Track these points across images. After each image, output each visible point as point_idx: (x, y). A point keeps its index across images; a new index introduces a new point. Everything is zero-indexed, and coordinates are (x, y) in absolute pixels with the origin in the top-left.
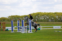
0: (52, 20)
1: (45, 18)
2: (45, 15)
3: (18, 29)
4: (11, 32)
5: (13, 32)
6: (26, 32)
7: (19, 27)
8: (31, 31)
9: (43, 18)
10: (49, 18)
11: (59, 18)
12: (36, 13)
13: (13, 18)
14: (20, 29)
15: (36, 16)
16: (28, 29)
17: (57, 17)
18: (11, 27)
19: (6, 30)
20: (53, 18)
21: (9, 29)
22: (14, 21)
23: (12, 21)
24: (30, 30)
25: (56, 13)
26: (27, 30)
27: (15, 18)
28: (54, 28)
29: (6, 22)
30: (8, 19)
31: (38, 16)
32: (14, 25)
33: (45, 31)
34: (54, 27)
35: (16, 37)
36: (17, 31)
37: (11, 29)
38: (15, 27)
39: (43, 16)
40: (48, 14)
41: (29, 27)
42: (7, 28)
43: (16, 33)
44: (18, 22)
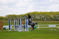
0: (48, 19)
1: (40, 17)
2: (41, 14)
3: (15, 28)
4: (9, 30)
5: (10, 30)
6: (23, 30)
7: (16, 26)
8: (27, 30)
9: (39, 17)
10: (45, 17)
11: (54, 17)
12: (32, 13)
13: (11, 17)
14: (17, 28)
15: (32, 15)
16: (24, 27)
17: (52, 16)
18: (8, 26)
19: (4, 29)
20: (48, 17)
21: (6, 28)
22: (11, 20)
23: (9, 20)
24: (27, 28)
25: (51, 13)
26: (23, 29)
27: (12, 17)
28: (49, 27)
29: (4, 21)
30: (5, 18)
31: (34, 16)
32: (12, 24)
33: (41, 29)
34: (49, 25)
35: (13, 35)
36: (14, 29)
37: (8, 28)
38: (13, 25)
39: (39, 15)
40: (44, 14)
41: (26, 26)
42: (4, 27)
43: (13, 31)
44: (15, 21)
